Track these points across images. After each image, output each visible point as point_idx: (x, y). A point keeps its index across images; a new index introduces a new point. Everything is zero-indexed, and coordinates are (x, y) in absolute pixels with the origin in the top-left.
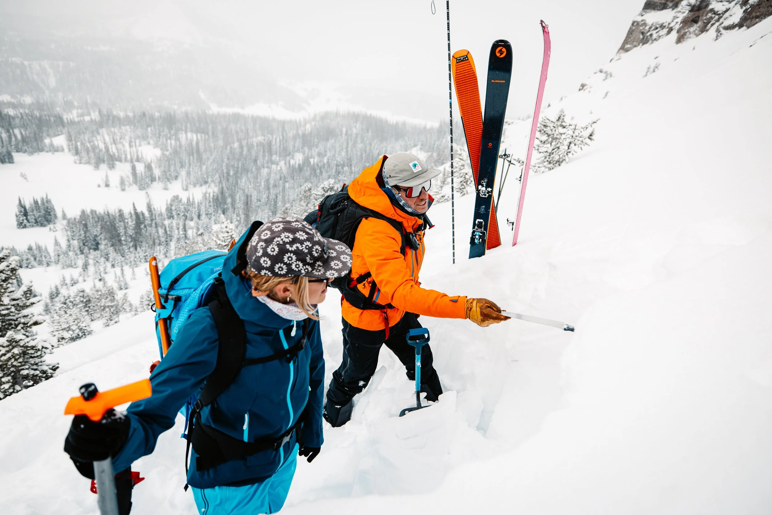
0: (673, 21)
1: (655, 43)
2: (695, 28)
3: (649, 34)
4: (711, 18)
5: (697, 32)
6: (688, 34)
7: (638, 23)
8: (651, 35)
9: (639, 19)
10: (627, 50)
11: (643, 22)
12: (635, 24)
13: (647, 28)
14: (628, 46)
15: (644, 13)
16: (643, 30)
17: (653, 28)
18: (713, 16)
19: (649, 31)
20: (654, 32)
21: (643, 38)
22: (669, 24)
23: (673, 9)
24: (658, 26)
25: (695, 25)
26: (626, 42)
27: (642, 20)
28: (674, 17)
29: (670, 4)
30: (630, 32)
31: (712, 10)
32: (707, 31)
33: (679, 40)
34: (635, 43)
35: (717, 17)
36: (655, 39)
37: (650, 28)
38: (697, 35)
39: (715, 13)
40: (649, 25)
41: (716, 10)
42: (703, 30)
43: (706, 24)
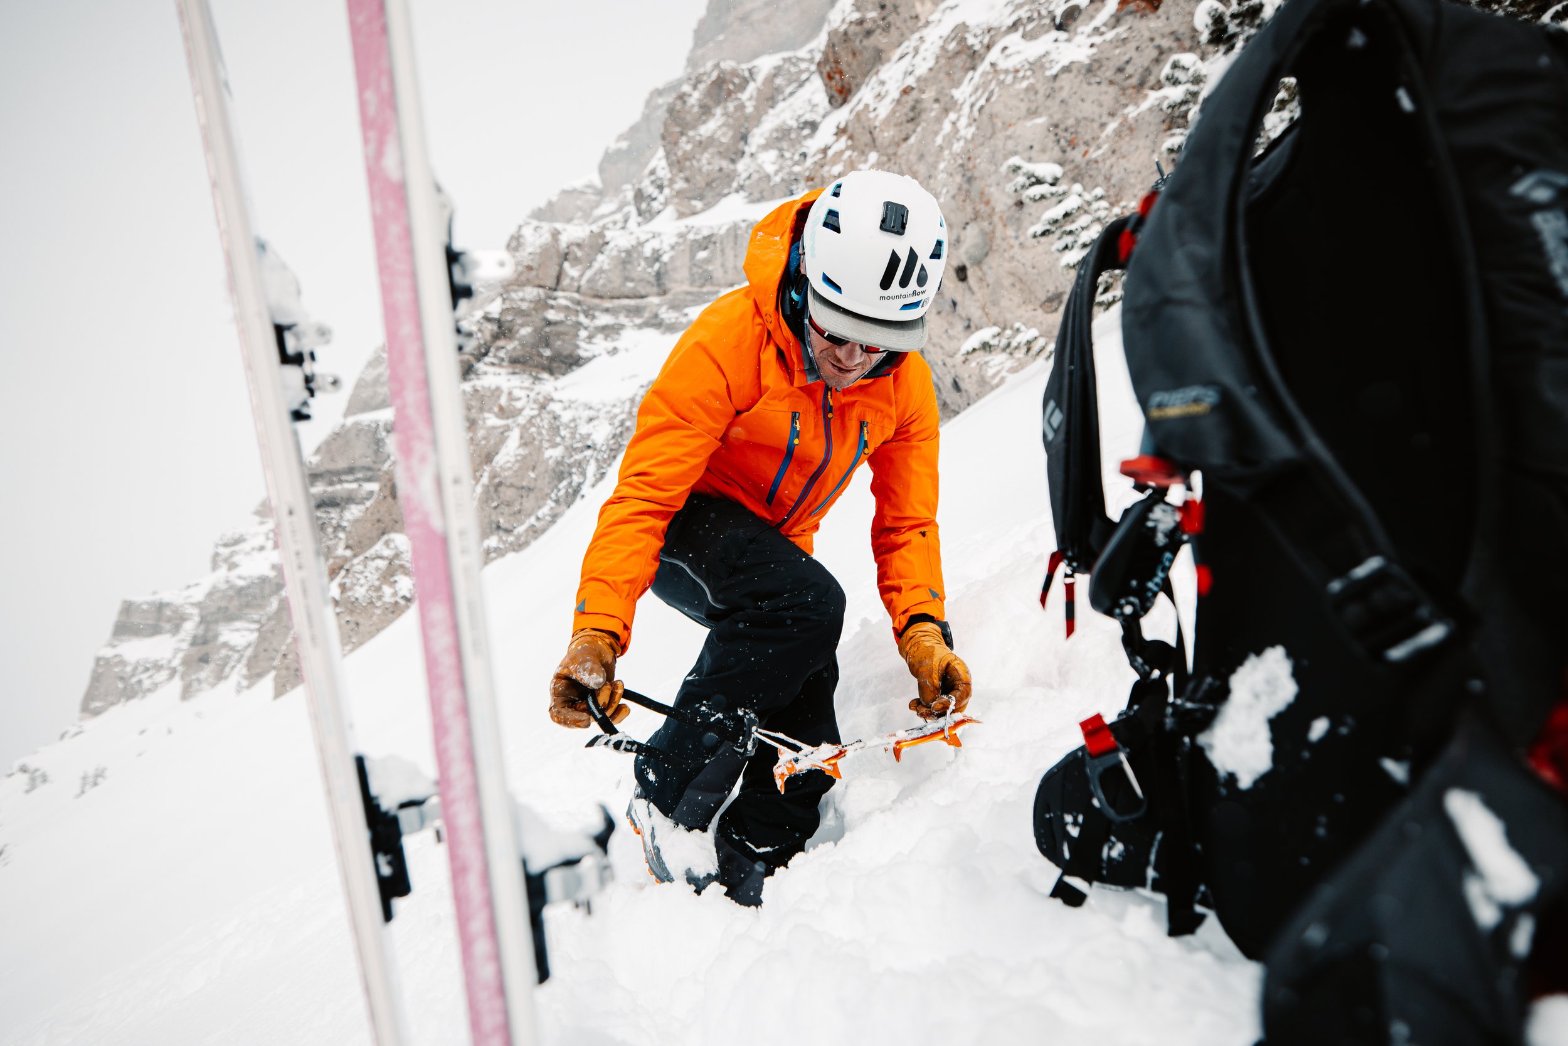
0: (174, 657)
1: (151, 697)
2: (206, 673)
3: (134, 680)
4: (228, 657)
5: (211, 680)
6: (195, 684)
7: (107, 661)
8: (140, 682)
9: (108, 653)
10: (97, 713)
11: (117, 660)
12: (102, 663)
13: (129, 669)
14: (97, 704)
15: (116, 643)
16: (121, 674)
17: (141, 669)
18: (230, 653)
19: (133, 675)
20: (144, 676)
21: (125, 688)
22: (170, 661)
23: (174, 635)
24: (148, 666)
25: (206, 666)
26: (89, 697)
27: (116, 656)
28: (175, 649)
29: (167, 626)
30: (96, 678)
31: (225, 645)
32: (226, 677)
33: (187, 693)
34: (110, 699)
35: (236, 656)
36: (149, 690)
37: (135, 669)
38: (213, 685)
39: (232, 649)
40: (131, 664)
41: (232, 643)
42: (220, 676)
43: (222, 667)
